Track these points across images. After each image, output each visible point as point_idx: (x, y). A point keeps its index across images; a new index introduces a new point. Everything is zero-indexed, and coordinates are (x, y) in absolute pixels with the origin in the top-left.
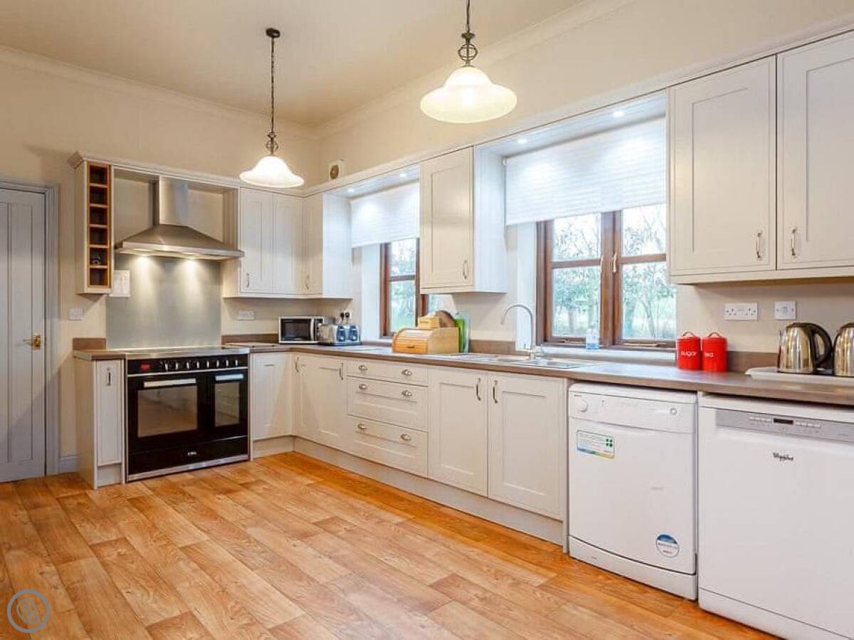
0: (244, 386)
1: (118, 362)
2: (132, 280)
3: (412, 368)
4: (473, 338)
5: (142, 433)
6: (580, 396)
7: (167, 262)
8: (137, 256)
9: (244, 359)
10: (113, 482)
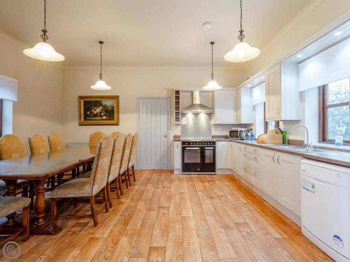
0: (214, 151)
1: (180, 142)
2: (187, 120)
3: (258, 149)
4: (289, 139)
5: (185, 162)
6: (303, 164)
7: (196, 114)
8: (188, 113)
9: (214, 143)
10: (179, 174)
